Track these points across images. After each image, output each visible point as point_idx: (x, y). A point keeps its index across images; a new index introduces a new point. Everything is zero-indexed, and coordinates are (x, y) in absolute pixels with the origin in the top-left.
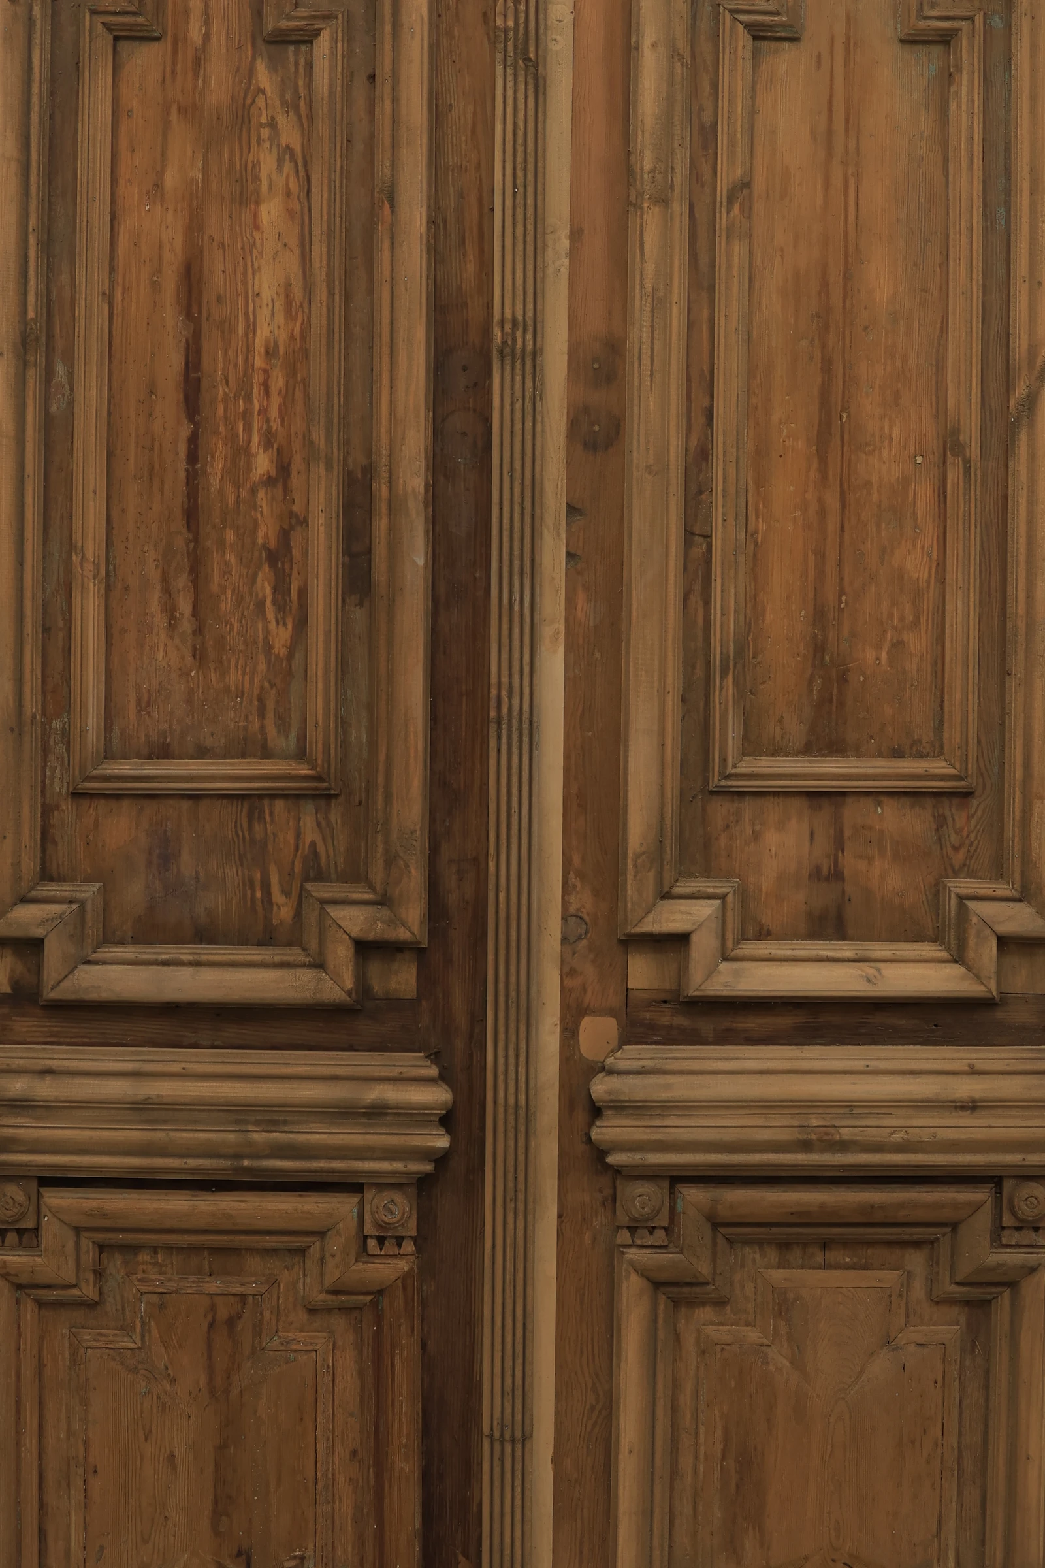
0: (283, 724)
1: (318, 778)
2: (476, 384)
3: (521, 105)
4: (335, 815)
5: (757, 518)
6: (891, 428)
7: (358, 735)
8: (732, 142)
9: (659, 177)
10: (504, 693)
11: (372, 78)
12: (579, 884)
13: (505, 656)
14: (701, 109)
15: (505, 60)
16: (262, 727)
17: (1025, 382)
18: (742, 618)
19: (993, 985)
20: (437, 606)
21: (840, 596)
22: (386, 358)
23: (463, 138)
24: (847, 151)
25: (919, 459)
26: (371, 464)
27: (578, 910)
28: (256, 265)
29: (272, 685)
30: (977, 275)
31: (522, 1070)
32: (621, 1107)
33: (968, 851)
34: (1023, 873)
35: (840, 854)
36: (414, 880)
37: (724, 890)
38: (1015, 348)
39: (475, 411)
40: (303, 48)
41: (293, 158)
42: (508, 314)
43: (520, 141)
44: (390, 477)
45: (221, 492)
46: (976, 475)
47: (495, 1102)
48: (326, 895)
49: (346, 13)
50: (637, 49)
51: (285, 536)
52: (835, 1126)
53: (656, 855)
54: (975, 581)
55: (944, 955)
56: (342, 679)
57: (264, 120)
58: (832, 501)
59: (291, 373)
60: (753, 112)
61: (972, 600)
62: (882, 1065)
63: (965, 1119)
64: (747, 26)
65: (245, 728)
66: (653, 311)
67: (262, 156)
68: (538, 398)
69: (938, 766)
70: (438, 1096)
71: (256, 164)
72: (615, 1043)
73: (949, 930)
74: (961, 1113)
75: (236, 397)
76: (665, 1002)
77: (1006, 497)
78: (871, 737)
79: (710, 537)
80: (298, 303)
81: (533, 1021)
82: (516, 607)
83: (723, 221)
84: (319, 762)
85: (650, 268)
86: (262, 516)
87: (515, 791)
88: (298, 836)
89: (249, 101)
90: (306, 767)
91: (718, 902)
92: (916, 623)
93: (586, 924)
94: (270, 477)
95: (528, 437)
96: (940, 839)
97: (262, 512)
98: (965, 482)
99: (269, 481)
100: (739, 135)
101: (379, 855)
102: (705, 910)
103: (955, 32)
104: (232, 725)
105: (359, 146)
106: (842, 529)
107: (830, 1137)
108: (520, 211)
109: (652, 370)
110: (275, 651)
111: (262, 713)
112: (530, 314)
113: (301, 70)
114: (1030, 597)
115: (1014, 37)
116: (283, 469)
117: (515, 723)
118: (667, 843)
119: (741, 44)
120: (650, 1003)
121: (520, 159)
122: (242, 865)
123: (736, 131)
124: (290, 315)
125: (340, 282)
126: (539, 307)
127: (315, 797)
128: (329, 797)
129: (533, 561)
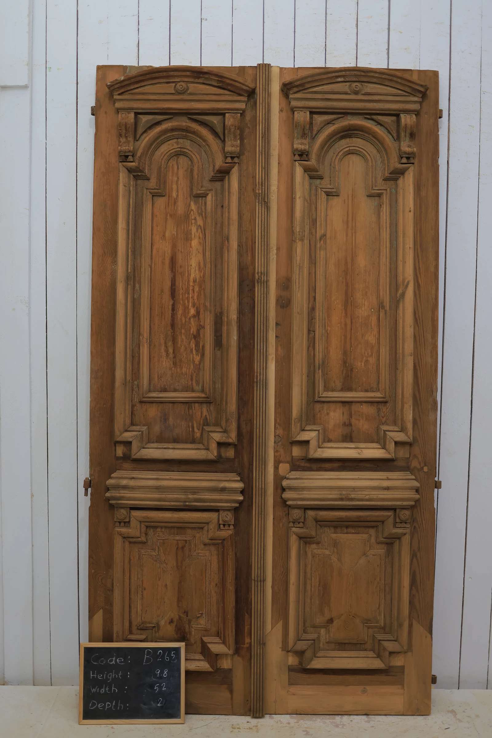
0: (198, 383)
1: (207, 398)
2: (251, 290)
3: (263, 214)
4: (212, 408)
5: (328, 326)
6: (365, 302)
7: (218, 386)
8: (321, 224)
9: (301, 233)
10: (258, 374)
11: (222, 206)
12: (279, 427)
13: (259, 364)
14: (312, 215)
15: (259, 202)
16: (192, 384)
17: (401, 289)
18: (324, 354)
19: (393, 455)
20: (240, 350)
21: (351, 348)
22: (226, 283)
23: (247, 223)
24: (352, 226)
25: (372, 310)
26: (222, 312)
27: (278, 434)
28: (191, 257)
29: (195, 372)
30: (388, 260)
31: (263, 478)
32: (291, 488)
33: (386, 418)
34: (401, 424)
35: (351, 419)
36: (234, 426)
37: (319, 429)
38: (399, 280)
39: (250, 297)
40: (204, 198)
41: (201, 228)
42: (260, 271)
43: (263, 224)
44: (227, 315)
45: (181, 319)
46: (388, 314)
47: (256, 487)
48: (209, 430)
49: (215, 189)
50: (295, 199)
51: (198, 331)
52: (350, 494)
53: (300, 419)
54: (388, 344)
55: (380, 447)
56: (214, 370)
57: (193, 218)
58: (349, 322)
59: (200, 287)
60: (327, 215)
61: (387, 349)
62: (363, 477)
63: (386, 492)
64: (325, 192)
65: (187, 384)
66: (299, 270)
67: (192, 228)
68: (268, 294)
69: (378, 394)
70: (240, 485)
71: (191, 230)
72: (289, 471)
73: (381, 440)
74: (385, 491)
75: (185, 293)
76: (303, 459)
77: (396, 321)
78: (359, 386)
79: (315, 331)
80: (202, 268)
81: (266, 464)
82: (262, 351)
83: (318, 245)
84: (208, 393)
85: (298, 258)
86: (192, 326)
87: (261, 401)
88: (202, 413)
89: (189, 213)
90: (204, 394)
91: (317, 432)
92: (372, 355)
93: (281, 438)
94: (194, 315)
95: (265, 304)
96: (378, 415)
97: (192, 325)
98: (385, 317)
99: (194, 316)
100: (323, 222)
101: (224, 419)
102: (314, 434)
103: (382, 193)
104: (184, 383)
105: (219, 225)
106: (351, 329)
107: (348, 497)
108: (263, 243)
109: (299, 286)
110: (196, 363)
111: (192, 379)
112: (266, 271)
113: (203, 204)
114: (403, 348)
115: (398, 195)
116: (198, 313)
117: (261, 383)
118: (303, 415)
119: (323, 197)
120: (299, 460)
121: (263, 229)
122: (186, 421)
123: (322, 221)
124: (200, 271)
125: (214, 262)
126: (268, 269)
127: (206, 402)
128: (210, 403)
129: (266, 338)
